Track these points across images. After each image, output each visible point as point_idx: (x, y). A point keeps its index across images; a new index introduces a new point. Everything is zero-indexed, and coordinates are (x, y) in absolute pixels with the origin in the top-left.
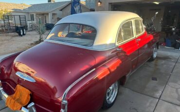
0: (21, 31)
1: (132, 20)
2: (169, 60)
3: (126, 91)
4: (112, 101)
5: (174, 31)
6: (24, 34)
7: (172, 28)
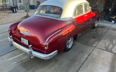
0: (14, 9)
1: (83, 4)
2: (104, 28)
3: (78, 44)
4: (70, 47)
5: (110, 11)
6: (16, 12)
7: (109, 9)
